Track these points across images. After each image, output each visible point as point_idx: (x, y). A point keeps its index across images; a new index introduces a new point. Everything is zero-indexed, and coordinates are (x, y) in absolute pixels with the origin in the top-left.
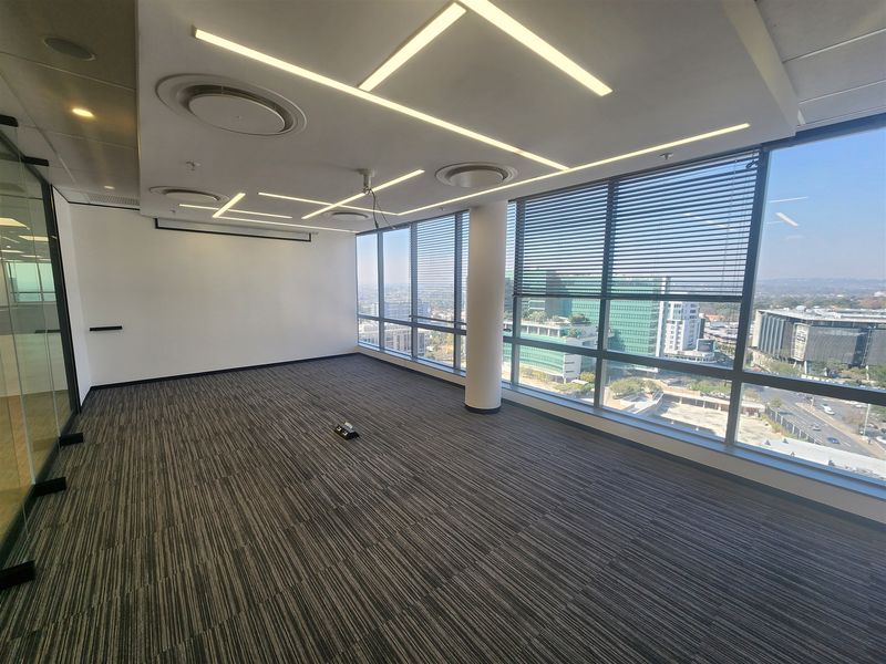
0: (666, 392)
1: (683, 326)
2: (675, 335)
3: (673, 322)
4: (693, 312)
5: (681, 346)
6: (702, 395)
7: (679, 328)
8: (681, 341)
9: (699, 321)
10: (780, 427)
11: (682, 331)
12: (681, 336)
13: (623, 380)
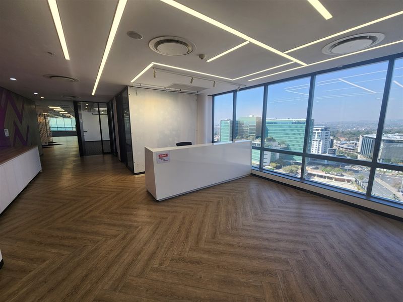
0: (309, 172)
1: (321, 142)
2: (317, 147)
3: (317, 141)
4: (327, 136)
5: (320, 152)
6: (326, 173)
7: (319, 143)
8: (320, 149)
9: (330, 140)
10: (360, 188)
11: (321, 145)
12: (321, 147)
13: (288, 166)
